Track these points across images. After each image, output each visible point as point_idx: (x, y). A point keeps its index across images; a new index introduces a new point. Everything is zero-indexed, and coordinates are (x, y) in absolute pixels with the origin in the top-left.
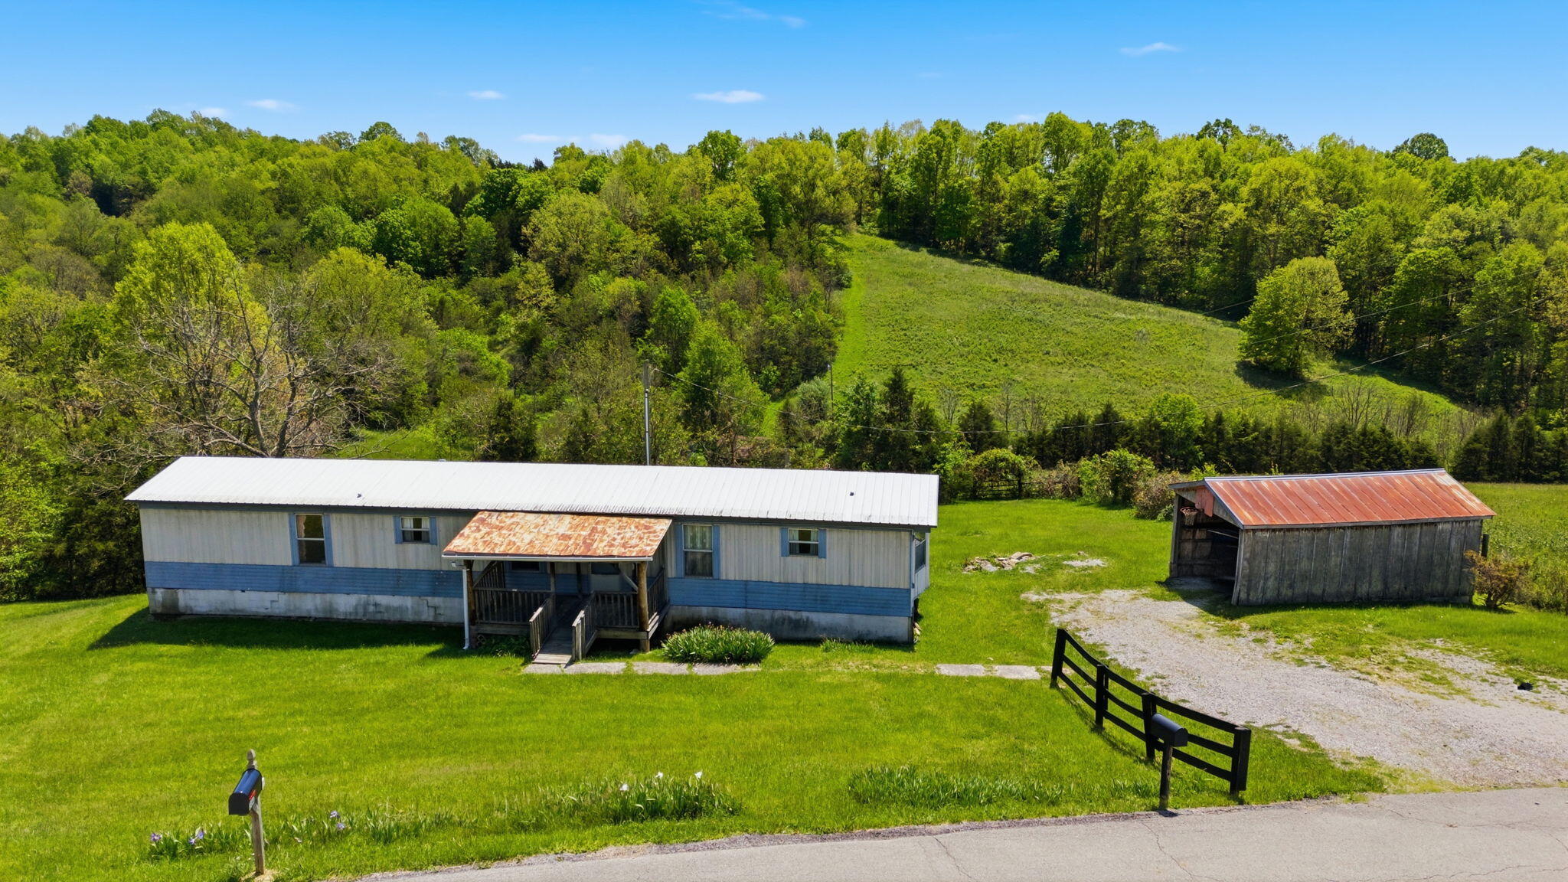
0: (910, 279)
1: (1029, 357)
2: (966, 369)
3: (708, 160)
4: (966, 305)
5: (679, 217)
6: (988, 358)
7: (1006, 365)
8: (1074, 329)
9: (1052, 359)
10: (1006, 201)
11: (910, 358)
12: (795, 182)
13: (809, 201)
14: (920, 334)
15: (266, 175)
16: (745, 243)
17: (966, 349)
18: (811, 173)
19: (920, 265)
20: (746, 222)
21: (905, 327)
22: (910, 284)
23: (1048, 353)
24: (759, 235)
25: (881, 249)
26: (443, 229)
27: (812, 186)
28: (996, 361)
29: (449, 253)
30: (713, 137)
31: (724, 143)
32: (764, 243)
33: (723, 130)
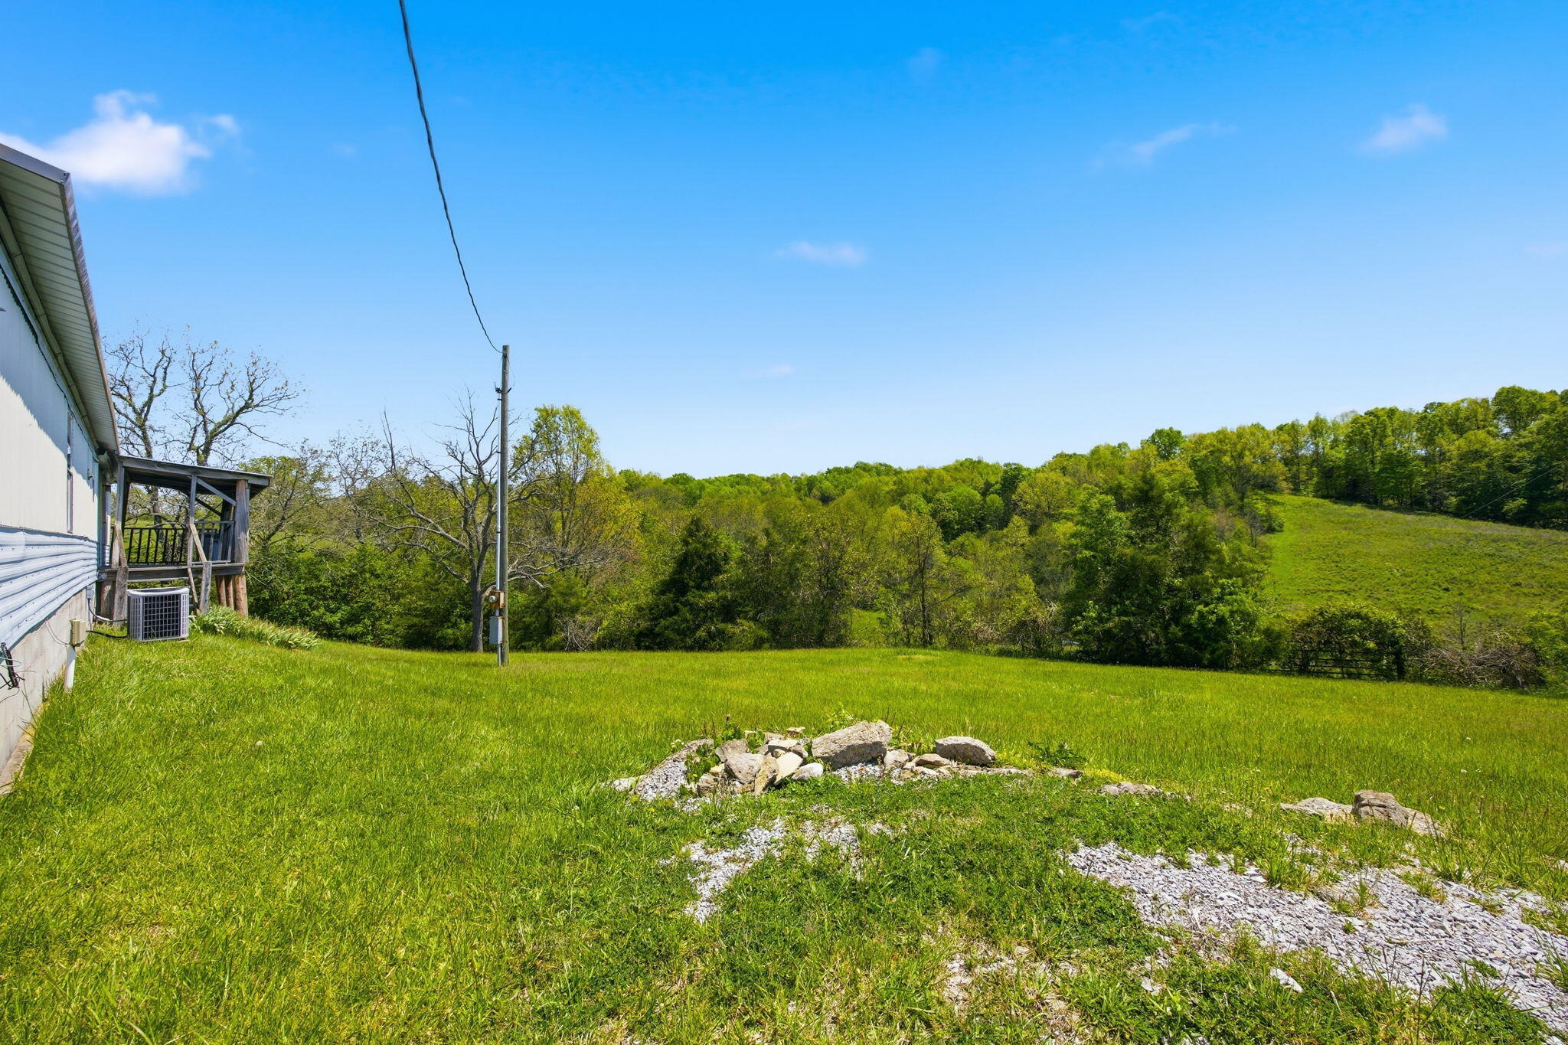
0: (1346, 525)
1: (1492, 587)
2: (1409, 596)
3: (1154, 448)
4: (1410, 544)
5: (1123, 482)
6: (1436, 587)
7: (1461, 594)
8: (1554, 563)
9: (1525, 590)
10: (1454, 461)
11: (1342, 585)
12: (1224, 453)
13: (1239, 468)
14: (1353, 566)
15: (891, 483)
16: (1182, 499)
17: (1409, 579)
18: (1239, 447)
19: (1359, 515)
20: (1182, 485)
21: (1337, 559)
22: (1345, 529)
23: (1518, 584)
24: (1196, 494)
25: (1317, 505)
26: (972, 502)
27: (1241, 456)
28: (1447, 590)
29: (975, 518)
30: (1159, 433)
31: (1168, 435)
32: (1199, 500)
33: (1167, 428)
